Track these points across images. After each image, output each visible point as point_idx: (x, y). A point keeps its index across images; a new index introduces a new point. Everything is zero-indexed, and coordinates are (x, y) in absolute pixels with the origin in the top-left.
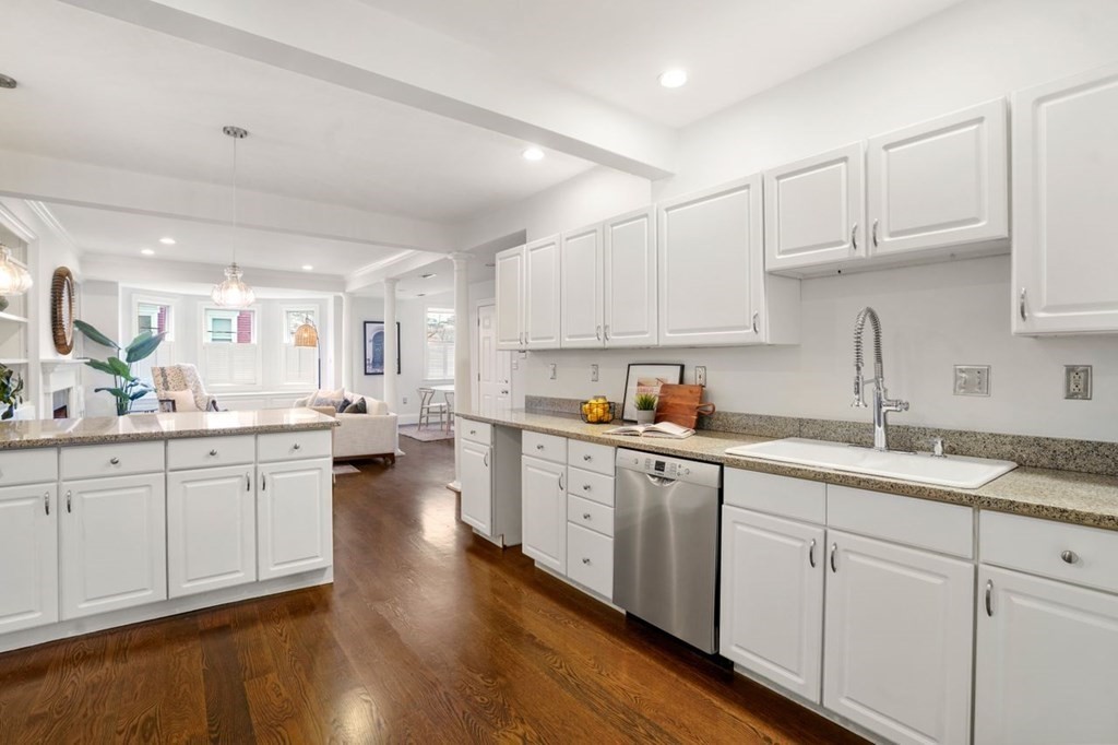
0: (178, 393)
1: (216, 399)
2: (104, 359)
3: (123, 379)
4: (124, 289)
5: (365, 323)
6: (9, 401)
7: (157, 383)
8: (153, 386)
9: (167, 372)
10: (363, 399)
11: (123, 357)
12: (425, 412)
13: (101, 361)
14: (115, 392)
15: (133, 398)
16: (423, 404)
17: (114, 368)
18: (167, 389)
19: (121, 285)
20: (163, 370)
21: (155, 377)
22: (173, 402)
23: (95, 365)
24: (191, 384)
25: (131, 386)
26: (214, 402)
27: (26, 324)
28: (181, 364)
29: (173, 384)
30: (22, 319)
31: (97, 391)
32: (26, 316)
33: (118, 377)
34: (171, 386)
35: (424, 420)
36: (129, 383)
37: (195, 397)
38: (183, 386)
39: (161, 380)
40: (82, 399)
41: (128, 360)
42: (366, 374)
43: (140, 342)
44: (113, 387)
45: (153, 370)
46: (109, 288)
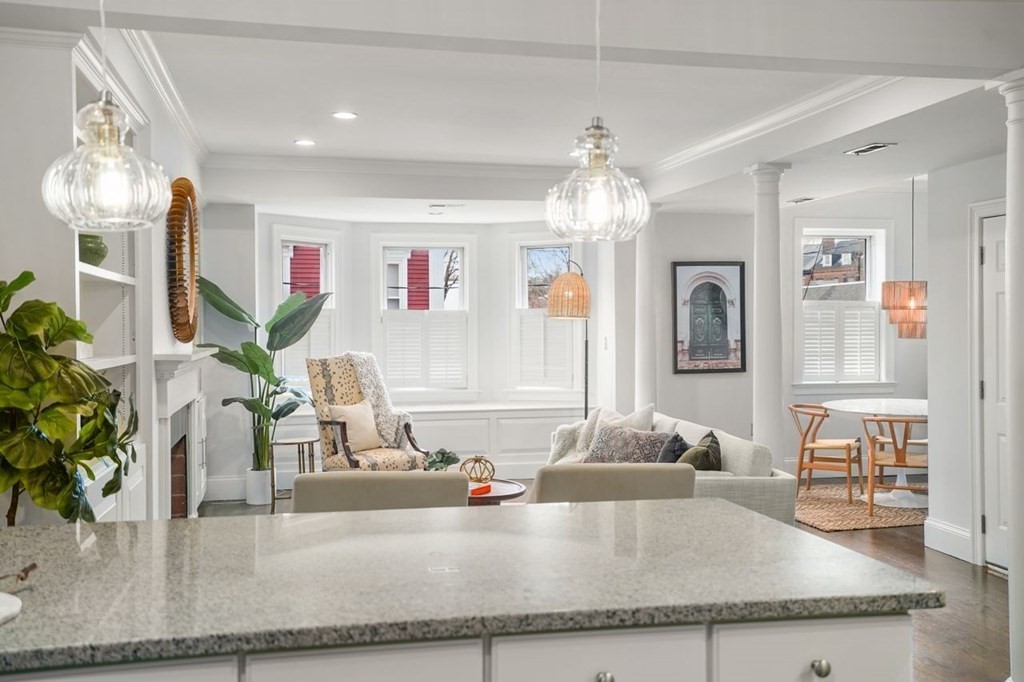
0: (349, 408)
1: (411, 422)
2: (235, 347)
3: (263, 381)
4: (261, 215)
5: (675, 265)
6: (115, 457)
7: (316, 391)
8: (308, 394)
9: (333, 368)
10: (711, 434)
11: (262, 339)
12: (806, 459)
13: (231, 348)
14: (251, 405)
15: (278, 415)
16: (804, 443)
17: (251, 362)
18: (331, 401)
19: (258, 209)
20: (324, 363)
21: (313, 377)
22: (343, 425)
23: (225, 357)
24: (369, 392)
25: (276, 393)
26: (407, 427)
27: (133, 287)
28: (353, 353)
29: (342, 390)
30: (127, 280)
31: (226, 402)
32: (132, 275)
33: (255, 377)
34: (338, 395)
35: (805, 474)
36: (272, 388)
37: (377, 416)
38: (356, 396)
39: (322, 383)
40: (204, 417)
41: (270, 346)
42: (677, 371)
43: (287, 312)
44: (248, 397)
45: (310, 364)
46: (240, 214)
